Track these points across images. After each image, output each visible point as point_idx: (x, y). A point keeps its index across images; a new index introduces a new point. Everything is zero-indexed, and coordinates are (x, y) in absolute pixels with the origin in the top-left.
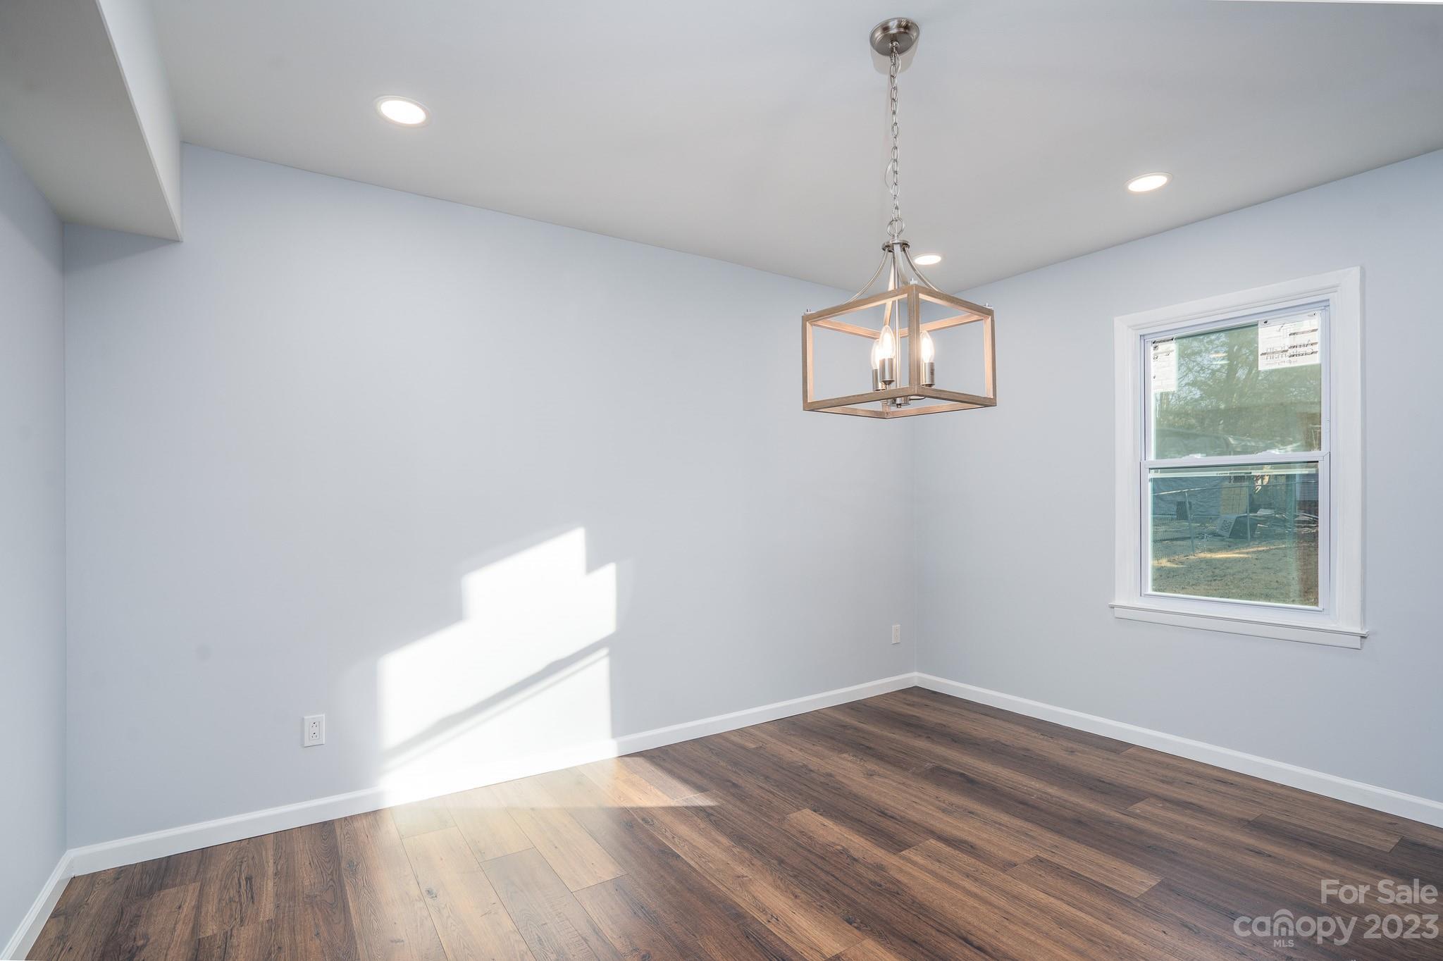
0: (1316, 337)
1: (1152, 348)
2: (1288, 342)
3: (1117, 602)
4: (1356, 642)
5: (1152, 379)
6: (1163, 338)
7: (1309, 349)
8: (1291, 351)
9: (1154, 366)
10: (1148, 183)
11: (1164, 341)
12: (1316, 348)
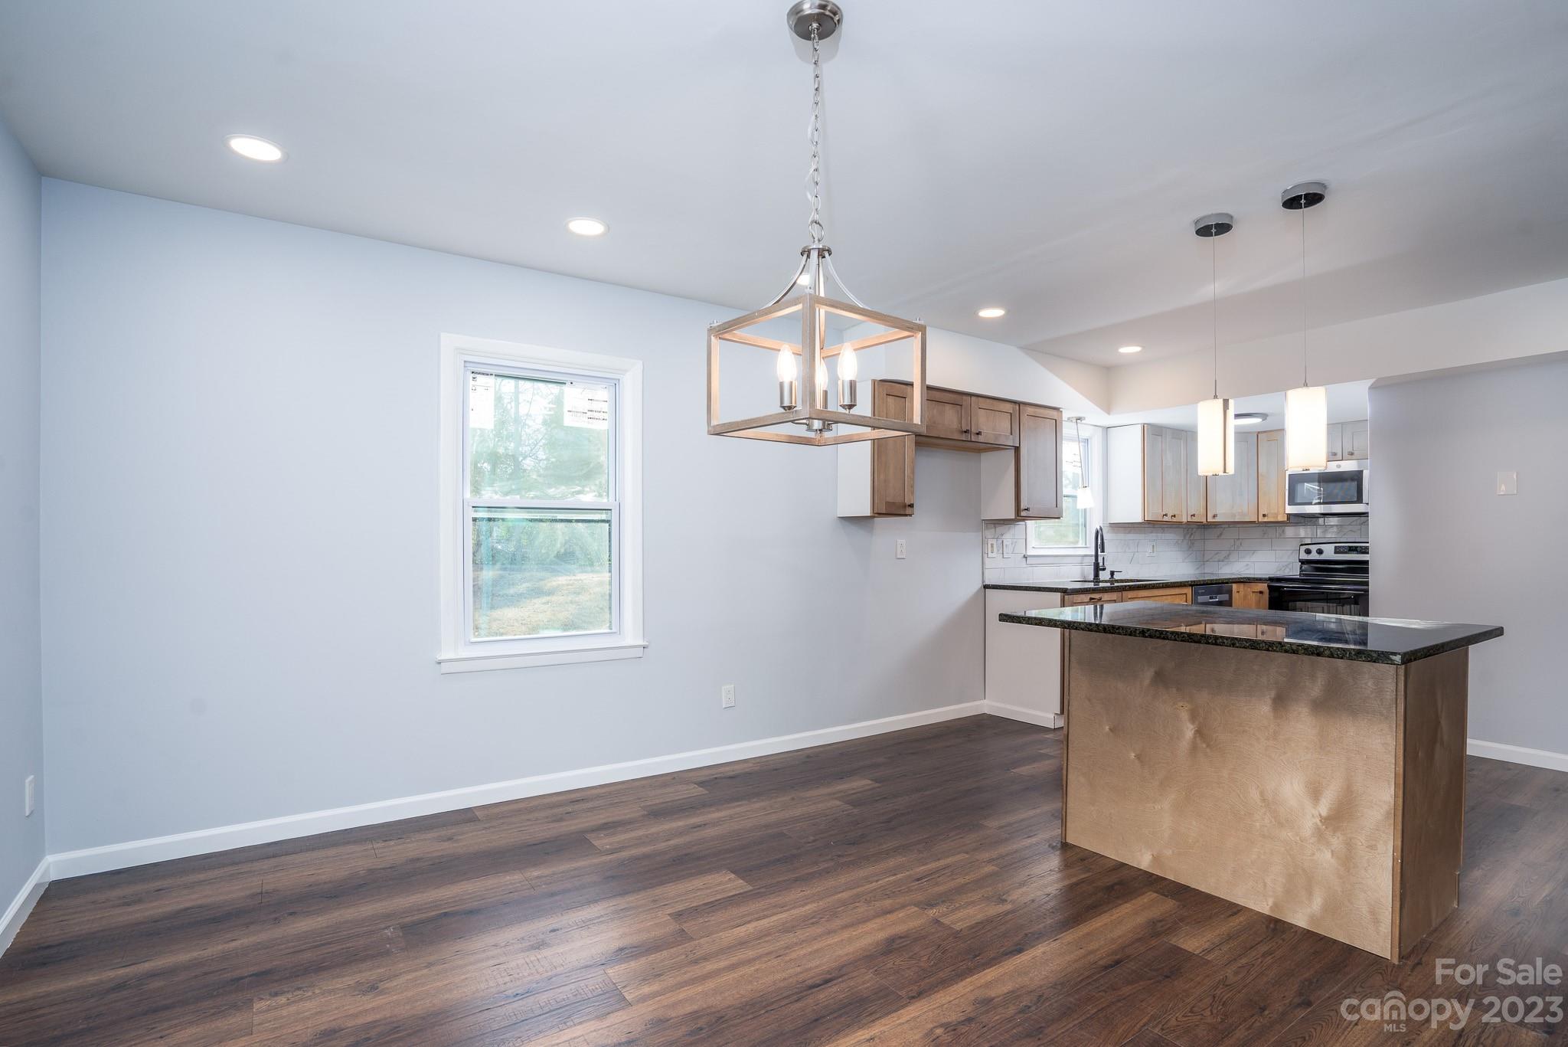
0: (605, 407)
1: (471, 378)
2: (588, 406)
3: (443, 656)
4: (639, 652)
5: (471, 411)
6: (482, 370)
7: (601, 415)
8: (589, 414)
9: (474, 399)
10: (587, 227)
11: (483, 374)
12: (606, 416)
